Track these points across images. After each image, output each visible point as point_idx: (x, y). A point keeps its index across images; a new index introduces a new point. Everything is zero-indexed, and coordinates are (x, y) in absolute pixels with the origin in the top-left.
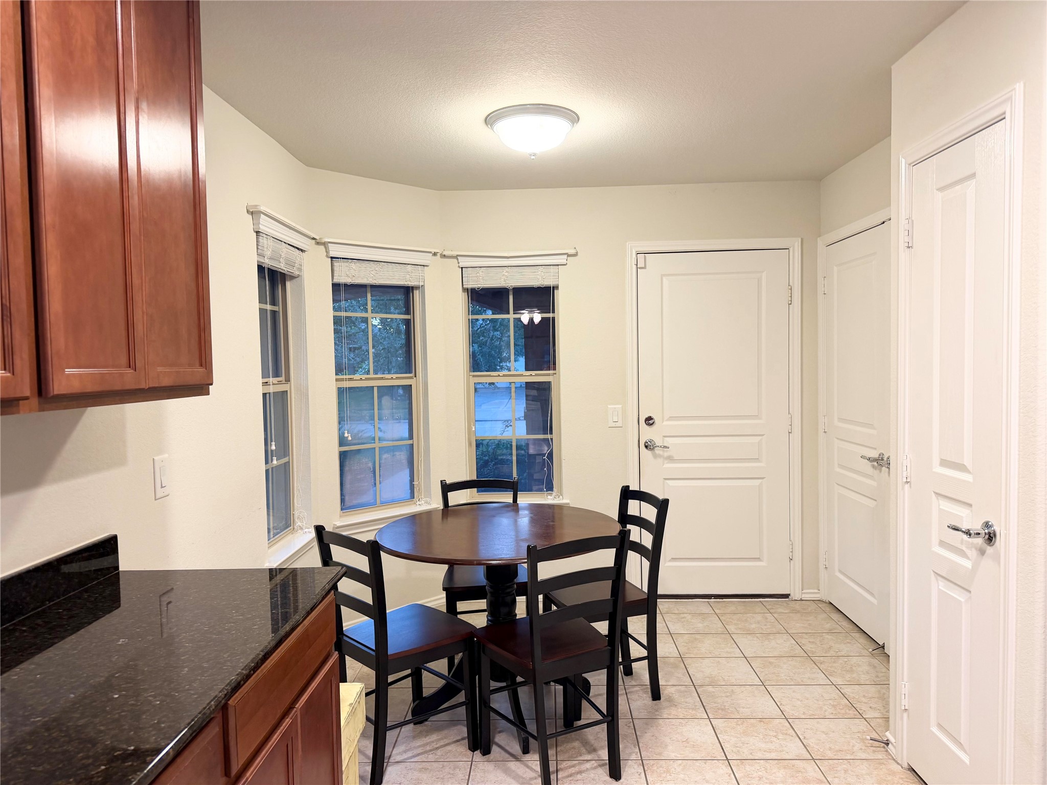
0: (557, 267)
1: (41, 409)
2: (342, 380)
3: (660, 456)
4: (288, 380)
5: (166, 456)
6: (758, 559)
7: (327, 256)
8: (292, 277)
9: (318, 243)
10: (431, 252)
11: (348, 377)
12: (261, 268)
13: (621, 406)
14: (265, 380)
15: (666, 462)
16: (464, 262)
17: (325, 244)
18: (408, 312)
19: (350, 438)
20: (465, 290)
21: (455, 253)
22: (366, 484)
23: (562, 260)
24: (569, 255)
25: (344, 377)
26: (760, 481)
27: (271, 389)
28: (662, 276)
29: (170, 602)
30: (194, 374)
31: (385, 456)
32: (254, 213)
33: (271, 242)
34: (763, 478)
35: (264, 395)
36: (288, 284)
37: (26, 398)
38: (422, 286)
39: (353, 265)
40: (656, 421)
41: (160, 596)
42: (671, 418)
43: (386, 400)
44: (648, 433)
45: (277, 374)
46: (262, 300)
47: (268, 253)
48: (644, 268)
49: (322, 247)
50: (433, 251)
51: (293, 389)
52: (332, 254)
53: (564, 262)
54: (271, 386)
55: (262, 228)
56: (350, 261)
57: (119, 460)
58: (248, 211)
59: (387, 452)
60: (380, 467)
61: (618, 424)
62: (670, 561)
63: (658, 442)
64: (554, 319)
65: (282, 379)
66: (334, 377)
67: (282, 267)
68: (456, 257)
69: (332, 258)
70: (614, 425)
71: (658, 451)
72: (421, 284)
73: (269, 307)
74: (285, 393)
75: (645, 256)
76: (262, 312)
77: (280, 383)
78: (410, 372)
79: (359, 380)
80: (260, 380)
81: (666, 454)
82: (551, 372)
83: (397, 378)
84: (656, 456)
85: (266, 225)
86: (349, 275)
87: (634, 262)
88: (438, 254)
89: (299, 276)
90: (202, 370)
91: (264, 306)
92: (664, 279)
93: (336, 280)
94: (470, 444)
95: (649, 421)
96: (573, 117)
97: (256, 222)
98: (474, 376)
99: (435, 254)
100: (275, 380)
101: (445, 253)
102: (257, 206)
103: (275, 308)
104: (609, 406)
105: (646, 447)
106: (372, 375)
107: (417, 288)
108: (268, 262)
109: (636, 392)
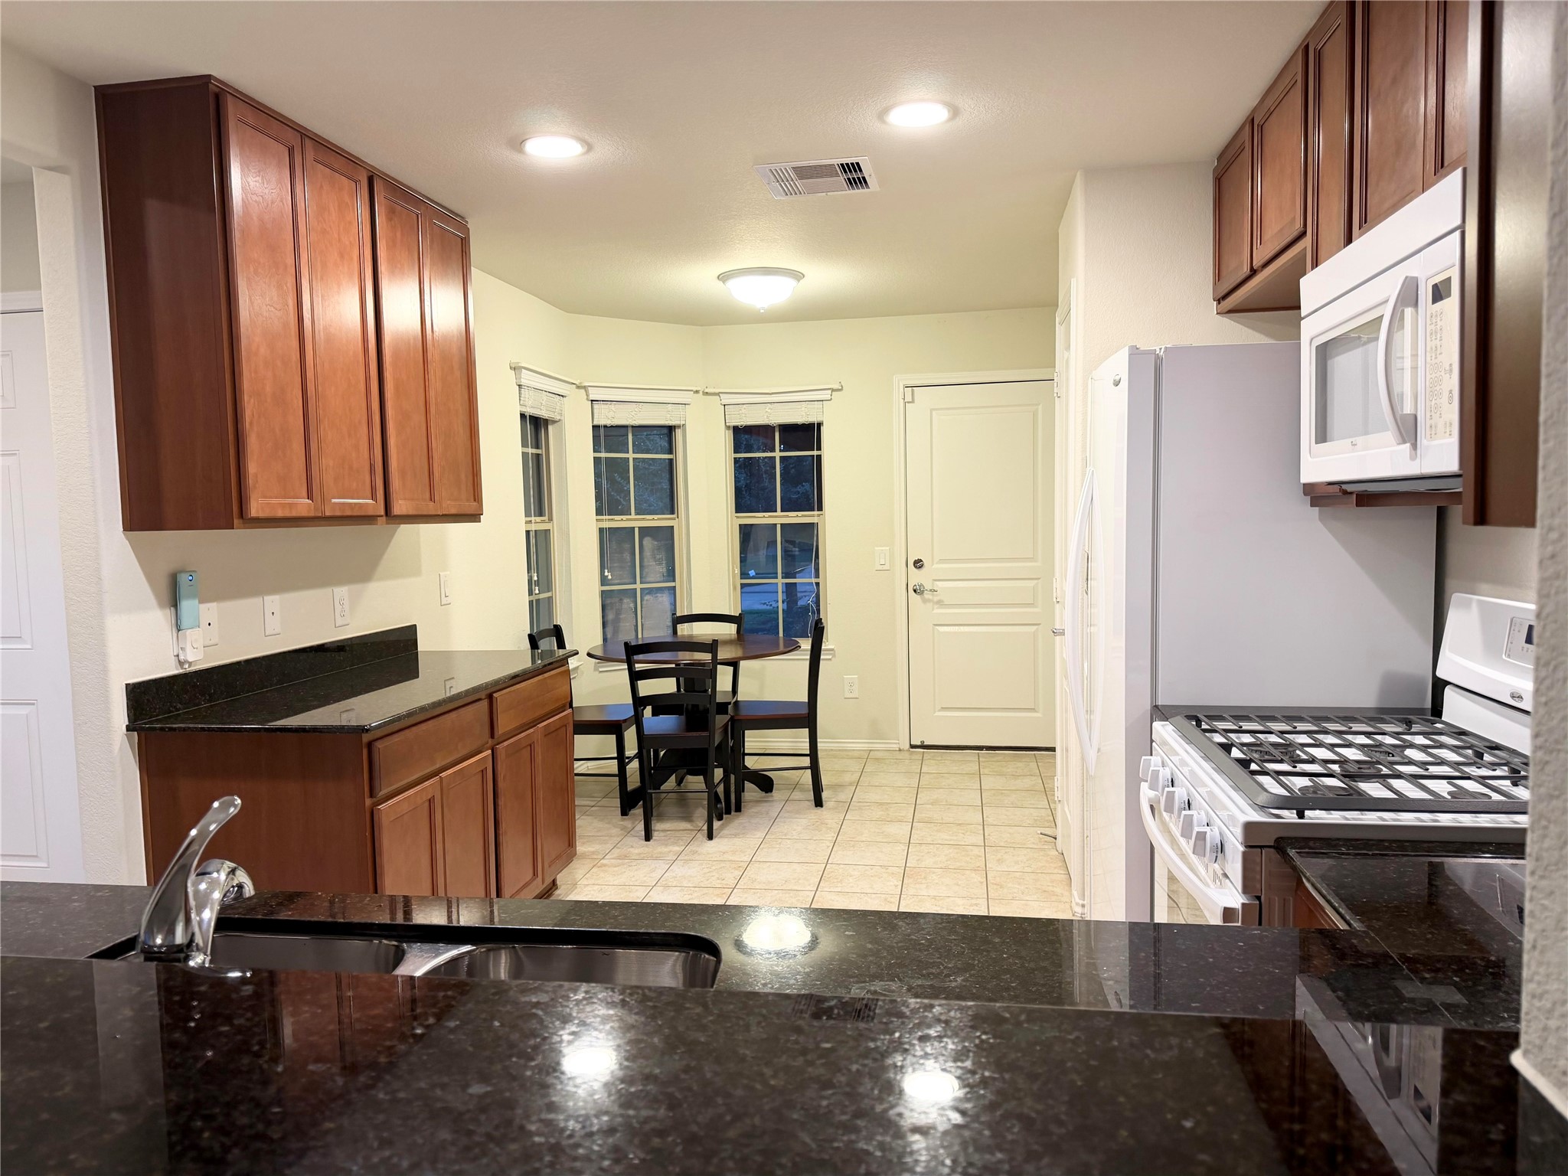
0: (821, 402)
1: (387, 524)
2: (602, 520)
3: (929, 601)
4: (551, 519)
5: (448, 573)
6: (1033, 710)
7: (587, 399)
8: (554, 422)
9: (578, 387)
10: (692, 391)
11: (607, 517)
12: (523, 416)
13: (888, 548)
14: (529, 519)
15: (936, 606)
16: (726, 399)
17: (585, 388)
18: (670, 452)
19: (610, 577)
20: (728, 428)
21: (717, 391)
22: (628, 624)
23: (826, 395)
24: (833, 390)
25: (604, 517)
26: (1036, 627)
27: (533, 527)
28: (932, 410)
29: (451, 687)
30: (469, 507)
31: (647, 597)
32: (515, 368)
33: (532, 393)
34: (1039, 624)
35: (528, 532)
36: (550, 428)
37: (382, 516)
38: (683, 425)
39: (613, 406)
40: (925, 564)
41: (445, 681)
42: (942, 561)
43: (648, 542)
44: (917, 577)
45: (541, 513)
46: (524, 444)
47: (529, 403)
48: (913, 401)
49: (583, 391)
50: (695, 389)
51: (555, 528)
52: (592, 397)
53: (829, 397)
54: (533, 524)
55: (523, 382)
56: (609, 403)
57: (416, 572)
58: (511, 368)
59: (649, 593)
60: (641, 608)
61: (885, 567)
62: (939, 711)
63: (928, 586)
64: (819, 457)
65: (546, 518)
66: (595, 517)
67: (543, 413)
68: (718, 394)
69: (592, 401)
70: (881, 568)
71: (927, 595)
72: (683, 423)
73: (531, 451)
74: (547, 532)
75: (913, 391)
76: (525, 455)
77: (543, 522)
78: (673, 513)
79: (619, 522)
80: (523, 519)
81: (936, 599)
82: (816, 513)
83: (659, 519)
84: (925, 601)
85: (527, 378)
86: (608, 417)
87: (902, 396)
88: (701, 392)
89: (560, 420)
90: (475, 504)
91: (526, 450)
92: (934, 413)
93: (595, 423)
94: (735, 588)
95: (918, 564)
96: (798, 276)
97: (518, 377)
98: (737, 517)
99: (697, 392)
100: (539, 519)
101: (706, 391)
102: (518, 363)
103: (538, 451)
104: (876, 548)
105: (915, 591)
106: (633, 516)
107: (679, 427)
108: (530, 411)
109: (904, 534)
